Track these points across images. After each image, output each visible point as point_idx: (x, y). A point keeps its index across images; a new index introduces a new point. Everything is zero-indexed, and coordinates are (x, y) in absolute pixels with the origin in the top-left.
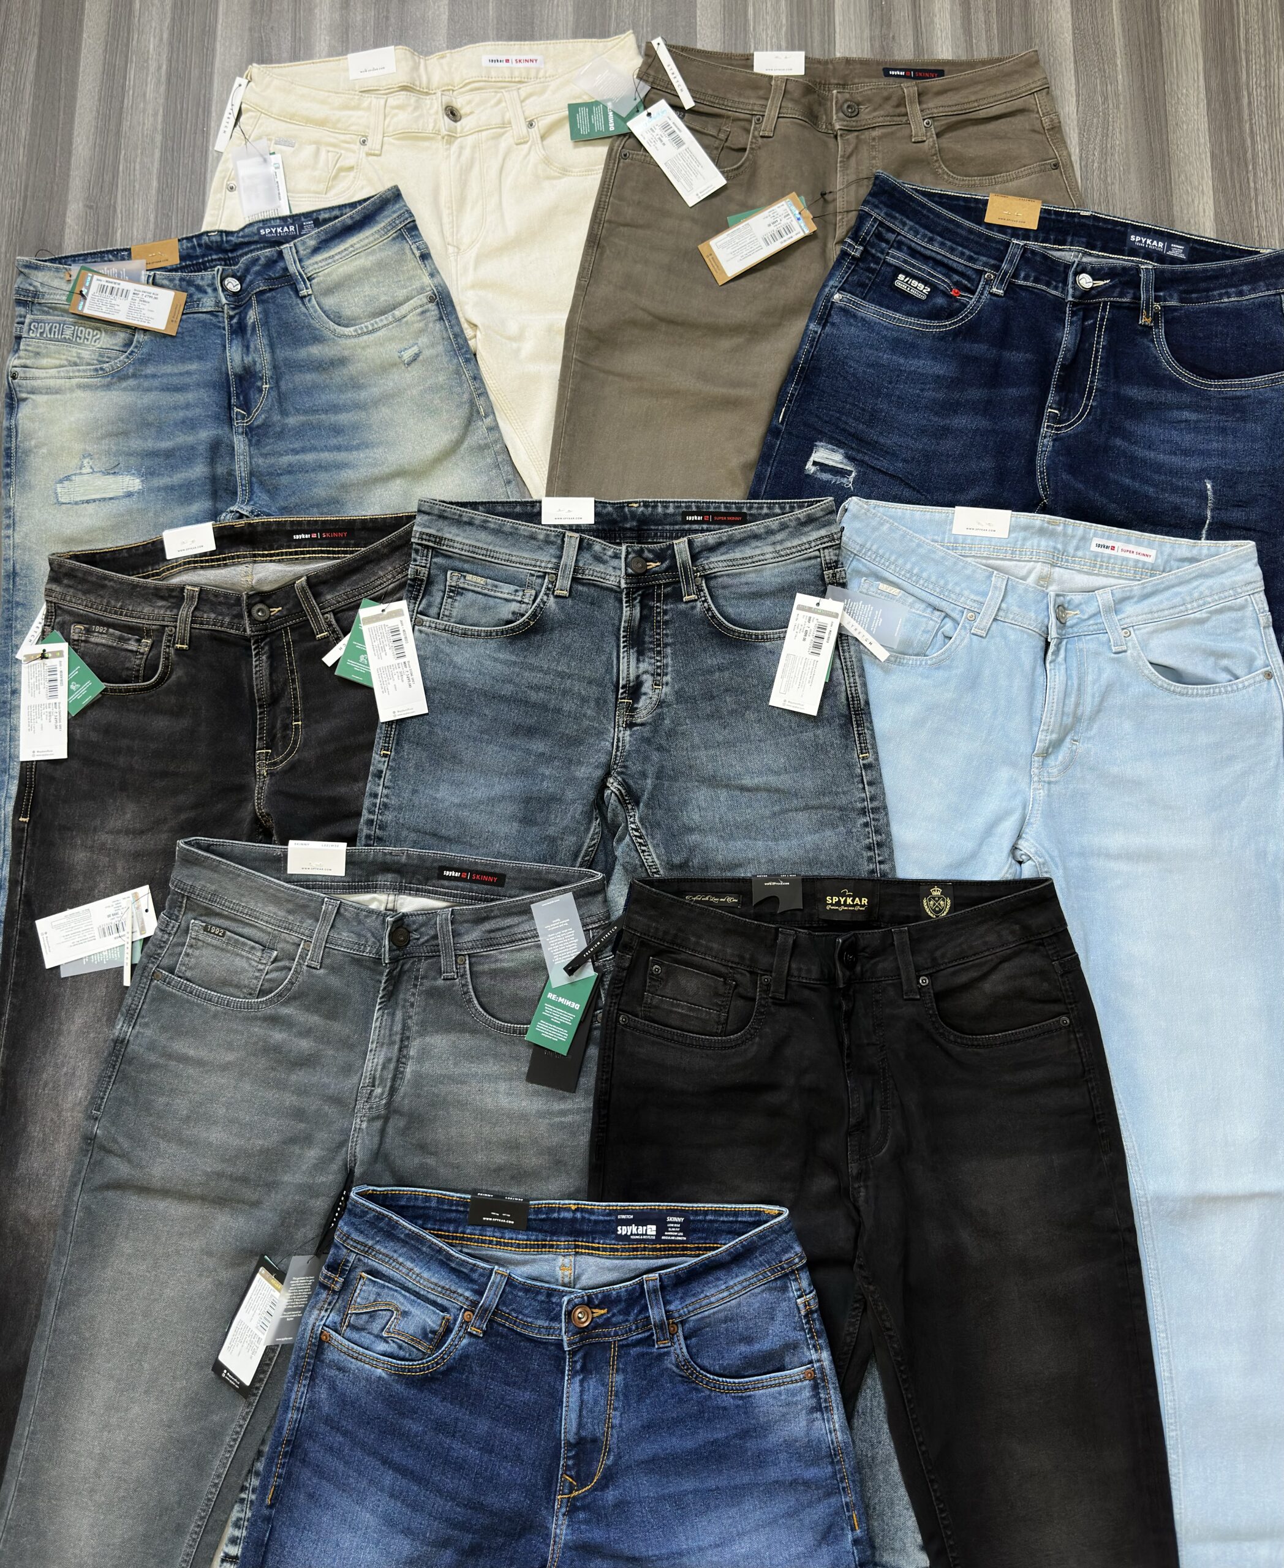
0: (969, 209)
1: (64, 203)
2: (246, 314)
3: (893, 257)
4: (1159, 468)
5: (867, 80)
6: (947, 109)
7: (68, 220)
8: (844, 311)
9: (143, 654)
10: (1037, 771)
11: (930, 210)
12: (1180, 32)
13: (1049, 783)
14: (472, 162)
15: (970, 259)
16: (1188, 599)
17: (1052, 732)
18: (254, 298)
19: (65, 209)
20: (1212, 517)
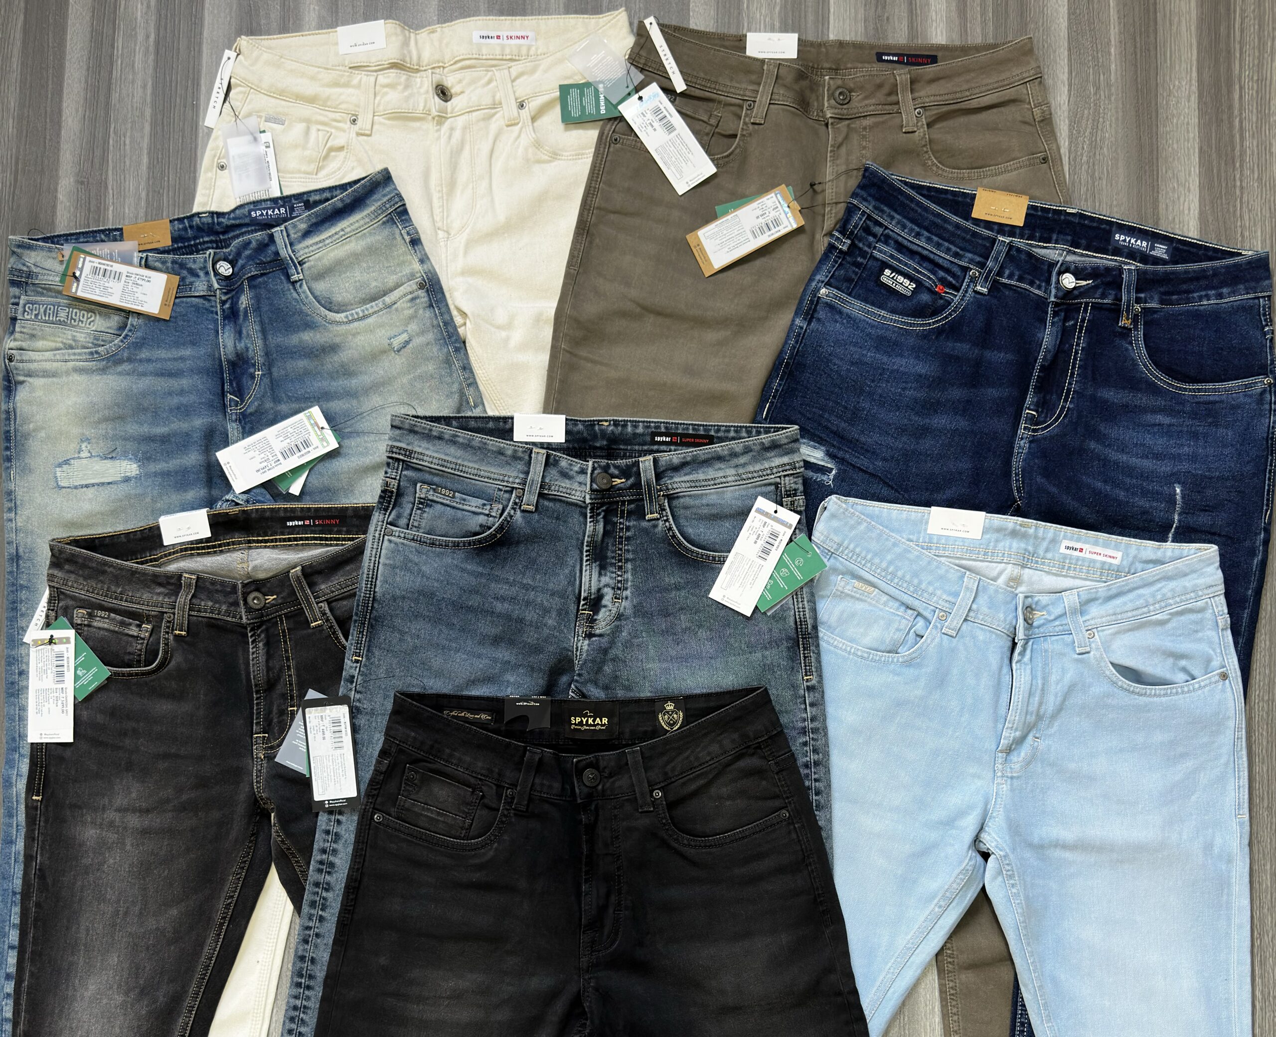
0: (957, 203)
1: (55, 179)
2: (238, 298)
3: (880, 251)
4: (1130, 471)
5: (860, 65)
6: (938, 98)
7: (60, 196)
8: (830, 307)
9: (143, 639)
10: (1000, 767)
11: (918, 204)
12: (1176, 19)
13: (1012, 778)
14: (462, 143)
15: (956, 255)
16: (1151, 601)
17: (1016, 730)
18: (246, 283)
19: (57, 184)
20: (1179, 521)
